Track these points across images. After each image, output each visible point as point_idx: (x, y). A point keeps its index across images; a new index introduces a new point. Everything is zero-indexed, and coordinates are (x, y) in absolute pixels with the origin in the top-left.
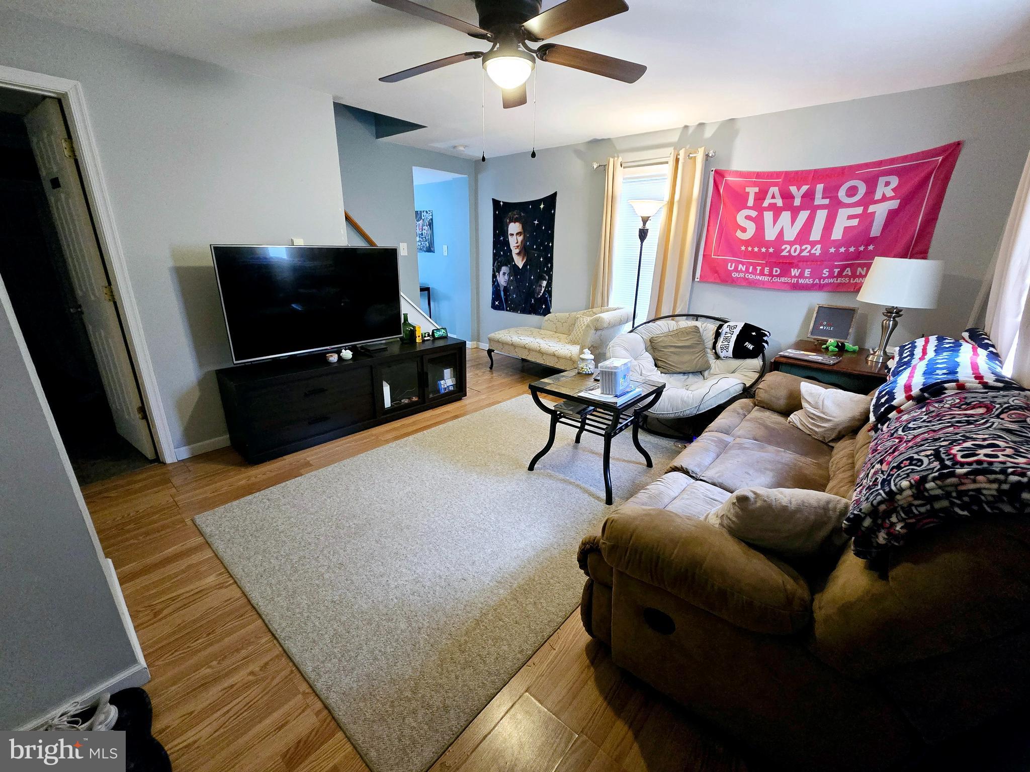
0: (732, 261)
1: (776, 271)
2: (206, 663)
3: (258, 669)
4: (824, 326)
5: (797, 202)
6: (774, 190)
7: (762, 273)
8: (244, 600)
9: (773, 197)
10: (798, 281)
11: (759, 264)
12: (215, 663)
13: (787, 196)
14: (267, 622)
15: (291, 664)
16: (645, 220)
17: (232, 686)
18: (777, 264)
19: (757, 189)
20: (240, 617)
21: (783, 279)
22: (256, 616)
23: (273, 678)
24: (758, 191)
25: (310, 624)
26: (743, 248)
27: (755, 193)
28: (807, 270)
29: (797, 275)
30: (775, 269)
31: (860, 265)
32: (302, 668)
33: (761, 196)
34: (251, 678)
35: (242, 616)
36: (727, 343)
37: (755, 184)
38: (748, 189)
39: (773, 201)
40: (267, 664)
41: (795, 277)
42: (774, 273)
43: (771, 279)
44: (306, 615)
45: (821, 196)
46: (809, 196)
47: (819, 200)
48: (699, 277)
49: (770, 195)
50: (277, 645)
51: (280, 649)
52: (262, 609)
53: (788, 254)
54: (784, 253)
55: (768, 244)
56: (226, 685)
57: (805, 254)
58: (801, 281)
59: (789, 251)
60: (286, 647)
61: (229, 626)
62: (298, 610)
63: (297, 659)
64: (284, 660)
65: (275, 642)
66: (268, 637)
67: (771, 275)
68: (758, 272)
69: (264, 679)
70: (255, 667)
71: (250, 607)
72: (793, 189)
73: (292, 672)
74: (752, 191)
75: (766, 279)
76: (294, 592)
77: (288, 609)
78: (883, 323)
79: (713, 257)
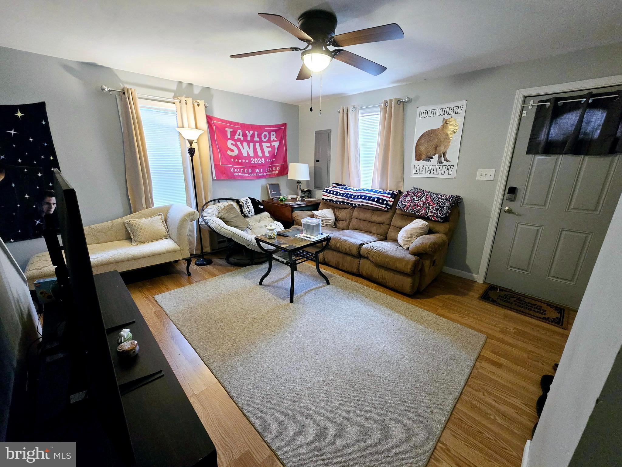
0: (232, 167)
1: (250, 171)
2: (494, 422)
3: (481, 393)
4: (273, 192)
5: (249, 139)
6: (239, 131)
7: (244, 172)
8: (450, 425)
9: (239, 135)
10: (259, 175)
11: (242, 168)
12: (492, 417)
13: (245, 135)
14: (456, 400)
15: (469, 379)
16: (191, 143)
17: (495, 401)
18: (250, 168)
19: (232, 130)
20: (461, 420)
21: (253, 175)
22: (455, 410)
23: (480, 384)
24: (232, 131)
25: (447, 378)
26: (232, 160)
27: (231, 131)
28: (261, 169)
29: (258, 172)
30: (249, 170)
31: (274, 166)
32: (469, 373)
33: (233, 133)
34: (486, 394)
35: (460, 419)
36: (250, 209)
37: (230, 127)
38: (226, 129)
39: (239, 137)
40: (476, 390)
41: (257, 173)
42: (249, 172)
43: (248, 175)
44: (442, 382)
45: (256, 137)
46: (252, 136)
47: (256, 139)
48: (215, 177)
49: (237, 134)
50: (464, 390)
51: (466, 387)
52: (451, 407)
53: (254, 163)
54: (252, 162)
55: (245, 158)
56: (497, 404)
57: (260, 162)
58: (260, 174)
59: (254, 161)
60: (464, 384)
61: (470, 423)
62: (442, 387)
63: (466, 377)
64: (469, 383)
65: (463, 391)
66: (463, 397)
67: (248, 173)
68: (242, 172)
69: (483, 388)
70: (480, 395)
71: (452, 418)
72: (247, 132)
73: (472, 378)
74: (229, 131)
75: (246, 175)
76: (430, 394)
77: (444, 392)
78: (297, 186)
79: (221, 165)
